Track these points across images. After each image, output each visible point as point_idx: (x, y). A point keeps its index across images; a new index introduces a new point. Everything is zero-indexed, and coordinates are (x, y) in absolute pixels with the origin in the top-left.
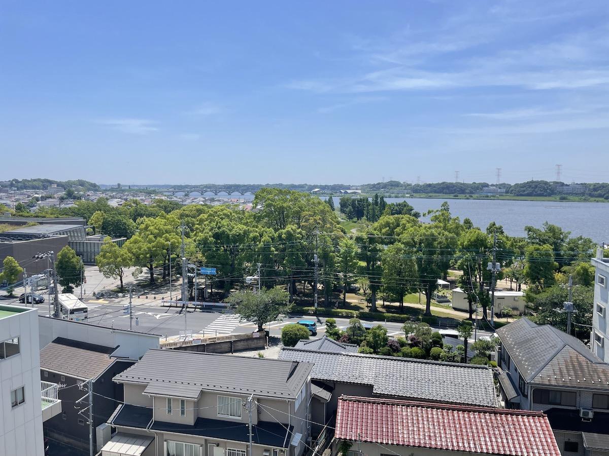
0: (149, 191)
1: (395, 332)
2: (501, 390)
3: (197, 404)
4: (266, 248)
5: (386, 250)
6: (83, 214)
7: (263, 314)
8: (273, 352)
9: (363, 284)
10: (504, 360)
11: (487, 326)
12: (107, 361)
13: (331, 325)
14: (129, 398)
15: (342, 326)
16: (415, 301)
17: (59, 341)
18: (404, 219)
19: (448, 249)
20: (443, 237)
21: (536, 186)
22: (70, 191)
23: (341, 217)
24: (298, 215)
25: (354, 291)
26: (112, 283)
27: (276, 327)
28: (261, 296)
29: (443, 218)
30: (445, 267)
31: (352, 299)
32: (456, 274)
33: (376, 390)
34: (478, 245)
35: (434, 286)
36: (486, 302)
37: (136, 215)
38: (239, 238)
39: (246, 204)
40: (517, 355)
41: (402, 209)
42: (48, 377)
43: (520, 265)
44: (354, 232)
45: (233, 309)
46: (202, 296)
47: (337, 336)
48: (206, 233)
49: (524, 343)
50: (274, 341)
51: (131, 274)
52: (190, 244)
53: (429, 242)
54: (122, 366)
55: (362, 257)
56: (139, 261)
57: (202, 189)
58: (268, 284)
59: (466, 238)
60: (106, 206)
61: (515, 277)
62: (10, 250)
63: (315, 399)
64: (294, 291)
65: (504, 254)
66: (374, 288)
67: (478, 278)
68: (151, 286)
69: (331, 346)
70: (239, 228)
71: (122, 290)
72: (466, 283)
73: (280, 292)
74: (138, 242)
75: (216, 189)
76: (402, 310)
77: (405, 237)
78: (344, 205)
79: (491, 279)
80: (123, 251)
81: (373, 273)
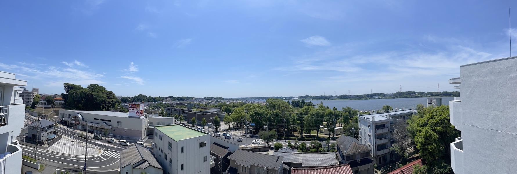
0: (237, 100)
1: (308, 144)
2: (338, 159)
3: (250, 169)
4: (270, 117)
5: (305, 117)
6: (220, 106)
7: (269, 139)
8: (272, 152)
9: (298, 128)
10: (338, 149)
11: (334, 139)
12: (226, 152)
13: (289, 143)
14: (232, 165)
15: (293, 143)
16: (314, 133)
17: (215, 143)
18: (311, 107)
19: (323, 116)
20: (321, 112)
21: (344, 96)
22: (217, 100)
23: (291, 106)
24: (279, 106)
25: (296, 131)
26: (227, 127)
27: (273, 144)
28: (268, 133)
29: (321, 107)
30: (322, 121)
31: (296, 134)
32: (325, 123)
33: (303, 165)
34: (330, 114)
35: (319, 128)
36: (333, 131)
37: (233, 107)
38: (262, 114)
39: (263, 103)
40: (341, 147)
41: (310, 104)
42: (212, 154)
43: (341, 119)
44: (296, 112)
45: (260, 137)
46: (251, 132)
47: (291, 146)
48: (252, 113)
49: (343, 143)
50: (272, 149)
51: (232, 125)
52: (248, 116)
53: (317, 114)
54: (229, 154)
55: (298, 120)
56: (234, 121)
57: (251, 99)
58: (270, 129)
59: (327, 112)
60: (226, 104)
61: (340, 123)
62: (203, 116)
63: (285, 169)
64: (278, 131)
65: (337, 116)
66: (302, 130)
67: (331, 124)
68: (236, 129)
69: (289, 150)
70: (262, 111)
71: (230, 129)
72: (328, 126)
73: (274, 132)
74: (234, 115)
75: (255, 98)
76: (310, 136)
77: (311, 113)
78: (293, 103)
79: (334, 124)
80: (230, 117)
81: (302, 124)
